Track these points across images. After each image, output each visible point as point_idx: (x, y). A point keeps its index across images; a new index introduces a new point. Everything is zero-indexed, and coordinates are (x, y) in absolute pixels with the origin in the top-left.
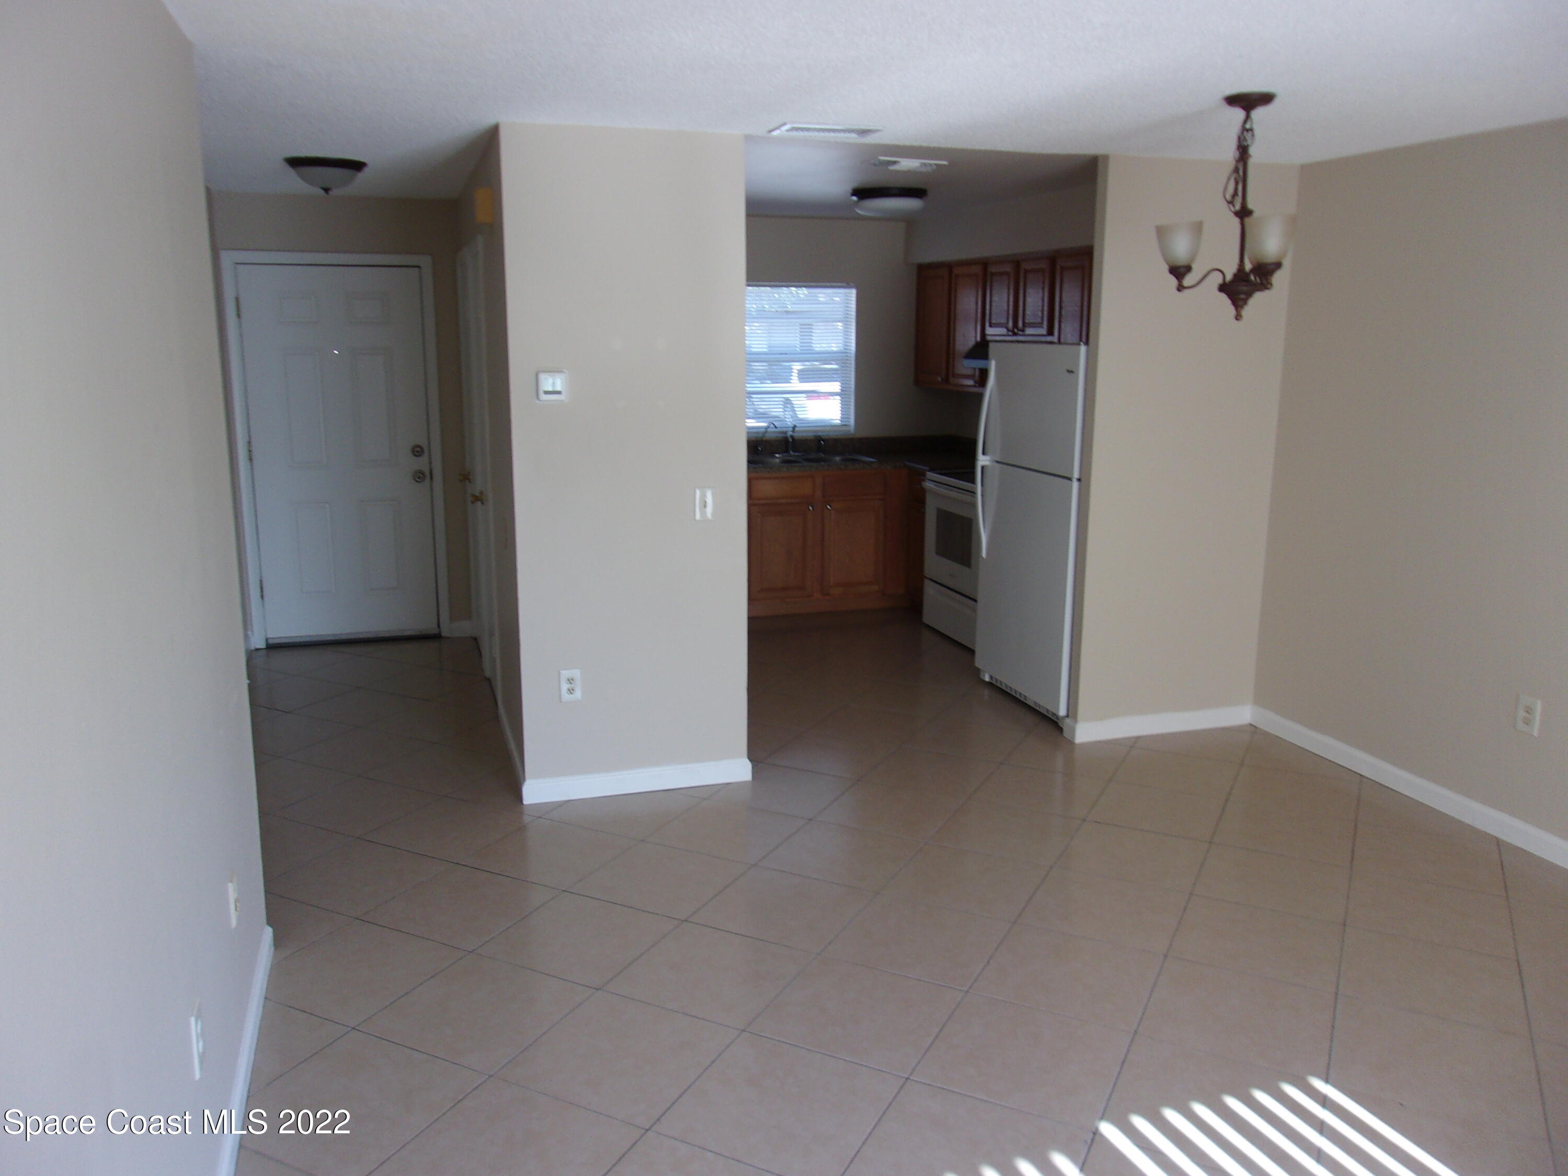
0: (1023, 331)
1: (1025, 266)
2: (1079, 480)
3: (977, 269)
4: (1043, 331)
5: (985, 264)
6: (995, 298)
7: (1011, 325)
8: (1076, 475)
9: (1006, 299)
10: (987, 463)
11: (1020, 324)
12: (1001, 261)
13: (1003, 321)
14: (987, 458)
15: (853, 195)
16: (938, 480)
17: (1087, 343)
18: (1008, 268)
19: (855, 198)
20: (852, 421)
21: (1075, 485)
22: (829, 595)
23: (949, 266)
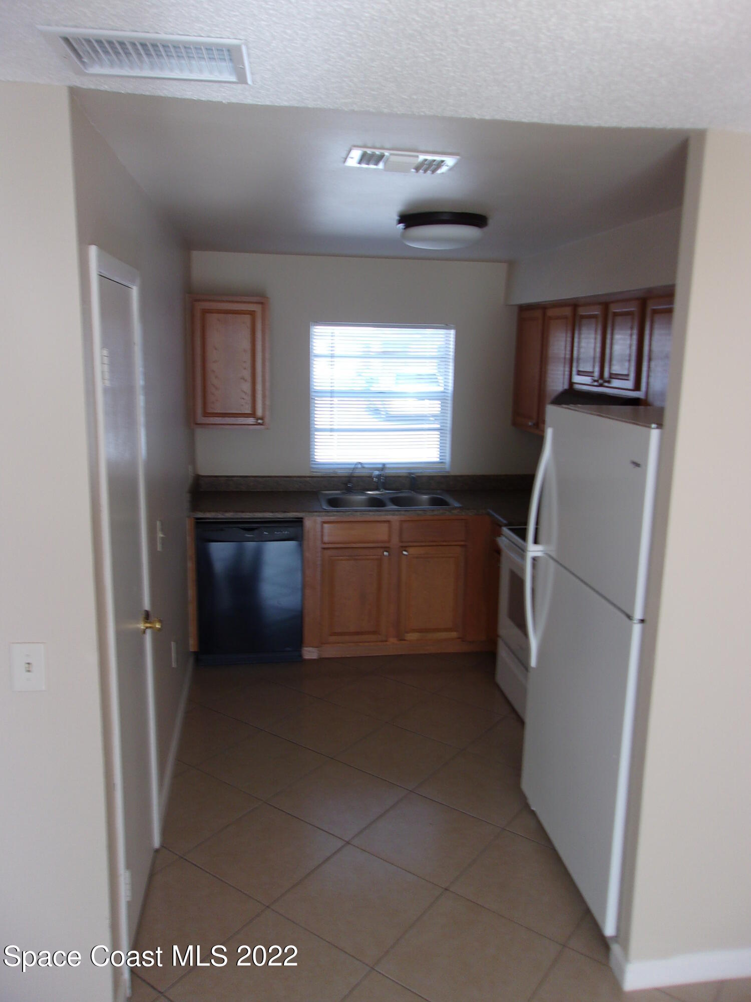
0: (609, 382)
1: (615, 309)
2: (642, 621)
3: (567, 311)
4: (630, 384)
5: (574, 305)
6: (583, 344)
7: (596, 374)
8: (638, 614)
9: (592, 345)
10: (539, 554)
11: (606, 375)
12: (590, 302)
13: (589, 369)
14: (539, 548)
15: (400, 222)
16: (513, 540)
17: (660, 426)
18: (596, 311)
19: (401, 226)
20: (448, 459)
21: (637, 629)
22: (405, 640)
23: (543, 307)
